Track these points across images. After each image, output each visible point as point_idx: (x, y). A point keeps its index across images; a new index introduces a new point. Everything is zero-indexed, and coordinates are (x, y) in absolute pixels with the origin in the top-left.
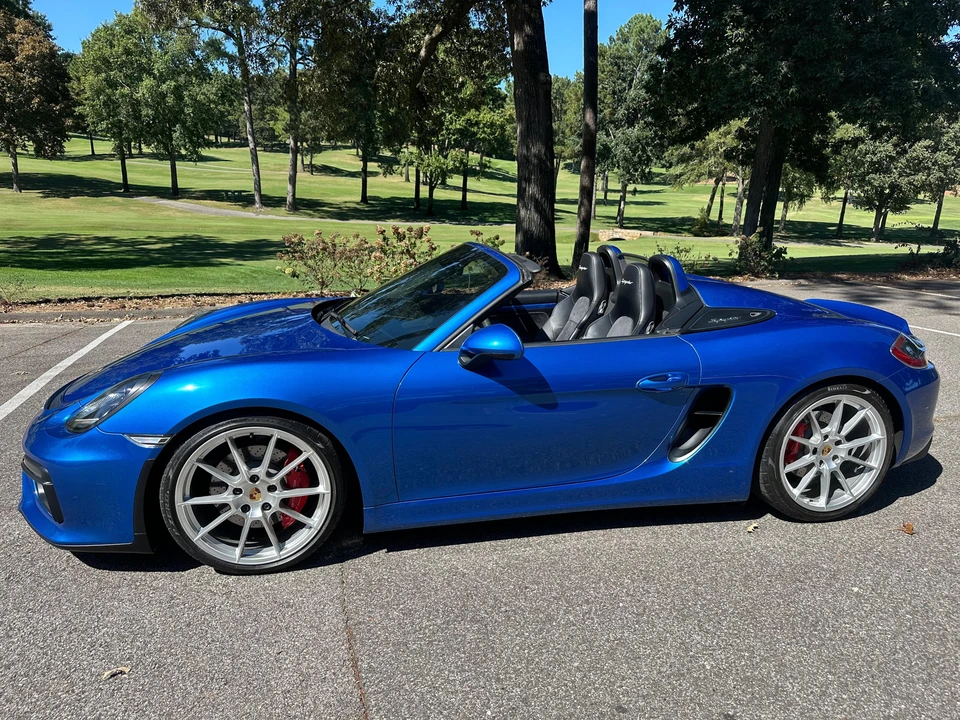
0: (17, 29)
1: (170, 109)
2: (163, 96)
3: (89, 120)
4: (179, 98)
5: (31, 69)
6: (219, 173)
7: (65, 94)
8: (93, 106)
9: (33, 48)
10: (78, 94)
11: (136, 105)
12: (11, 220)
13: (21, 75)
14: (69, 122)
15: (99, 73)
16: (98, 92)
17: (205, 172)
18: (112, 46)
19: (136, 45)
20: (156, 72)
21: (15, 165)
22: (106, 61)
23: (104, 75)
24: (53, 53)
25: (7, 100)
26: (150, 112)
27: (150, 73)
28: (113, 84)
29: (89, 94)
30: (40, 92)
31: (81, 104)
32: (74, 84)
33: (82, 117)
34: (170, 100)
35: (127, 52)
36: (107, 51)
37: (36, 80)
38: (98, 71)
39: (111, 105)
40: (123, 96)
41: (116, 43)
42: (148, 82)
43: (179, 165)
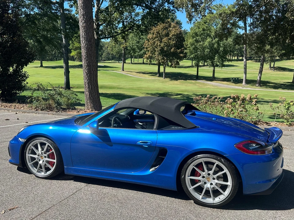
0: (171, 26)
1: (215, 49)
2: (213, 44)
3: (188, 54)
4: (219, 44)
5: (173, 39)
6: (234, 71)
7: (182, 46)
8: (190, 50)
9: (175, 32)
10: (187, 46)
11: (204, 48)
12: (159, 88)
13: (170, 41)
14: (182, 55)
15: (194, 38)
16: (192, 45)
17: (229, 71)
18: (199, 28)
19: (207, 27)
20: (212, 36)
21: (164, 70)
22: (196, 34)
23: (195, 39)
24: (181, 33)
25: (165, 49)
26: (208, 50)
27: (210, 36)
28: (197, 41)
29: (189, 45)
30: (175, 46)
31: (186, 49)
32: (186, 42)
33: (186, 53)
34: (215, 46)
35: (204, 30)
36: (197, 31)
37: (174, 42)
38: (193, 37)
39: (196, 49)
40: (200, 45)
41: (200, 27)
42: (209, 40)
43: (217, 69)
